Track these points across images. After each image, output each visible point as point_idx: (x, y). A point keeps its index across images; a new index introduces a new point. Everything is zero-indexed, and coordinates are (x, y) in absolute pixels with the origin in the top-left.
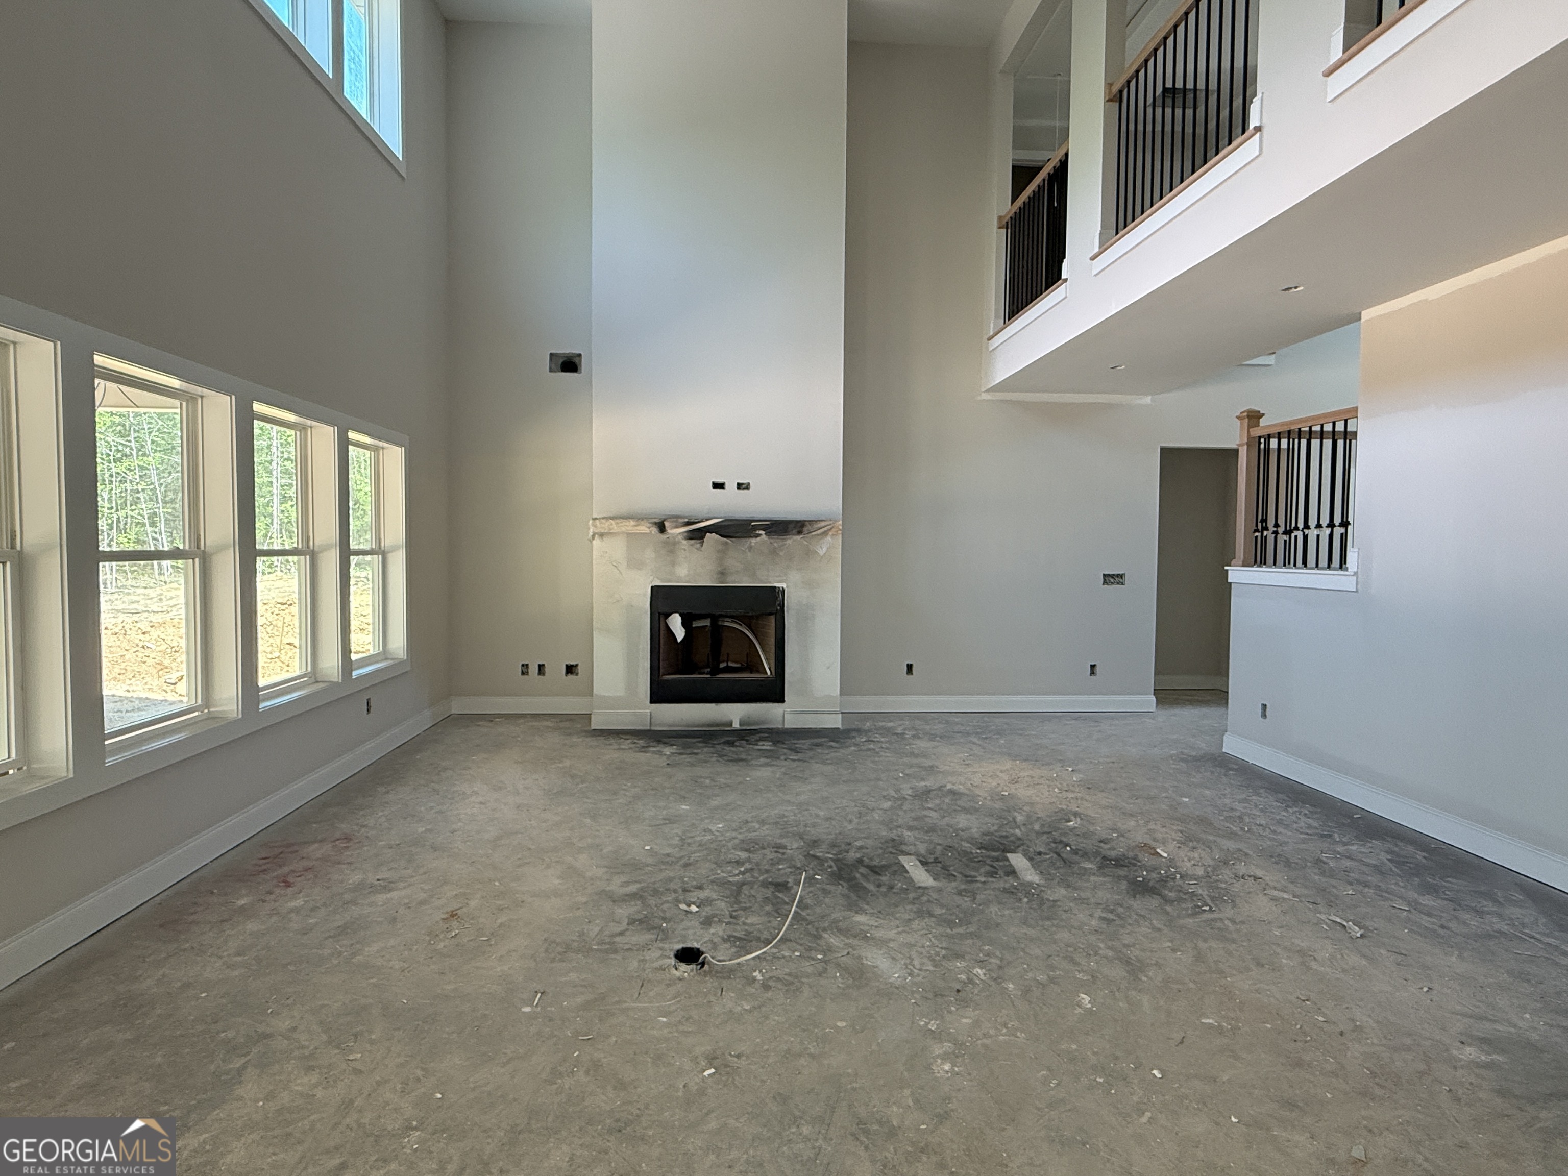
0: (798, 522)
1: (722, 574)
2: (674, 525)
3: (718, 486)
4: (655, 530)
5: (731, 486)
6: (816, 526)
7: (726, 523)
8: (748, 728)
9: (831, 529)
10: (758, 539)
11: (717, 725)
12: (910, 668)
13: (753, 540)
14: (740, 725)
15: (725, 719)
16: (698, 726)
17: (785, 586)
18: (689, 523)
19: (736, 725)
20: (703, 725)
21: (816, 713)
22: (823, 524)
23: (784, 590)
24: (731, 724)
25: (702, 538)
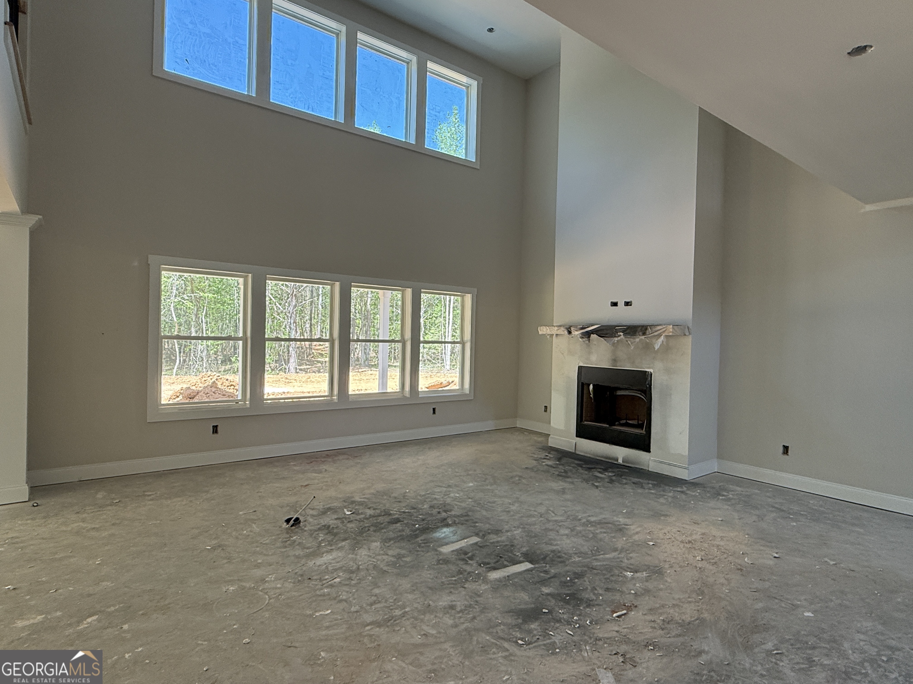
0: (643, 326)
1: (615, 361)
2: (576, 329)
3: (615, 304)
4: (566, 332)
5: (621, 304)
6: (654, 329)
7: (601, 328)
8: (627, 465)
9: (665, 331)
10: (619, 338)
11: (610, 458)
12: (786, 449)
13: (616, 339)
14: (623, 462)
15: (613, 455)
16: (599, 457)
17: (652, 370)
18: (582, 328)
19: (620, 461)
20: (602, 457)
21: (670, 465)
22: (659, 328)
23: (651, 374)
24: (617, 460)
25: (589, 337)
